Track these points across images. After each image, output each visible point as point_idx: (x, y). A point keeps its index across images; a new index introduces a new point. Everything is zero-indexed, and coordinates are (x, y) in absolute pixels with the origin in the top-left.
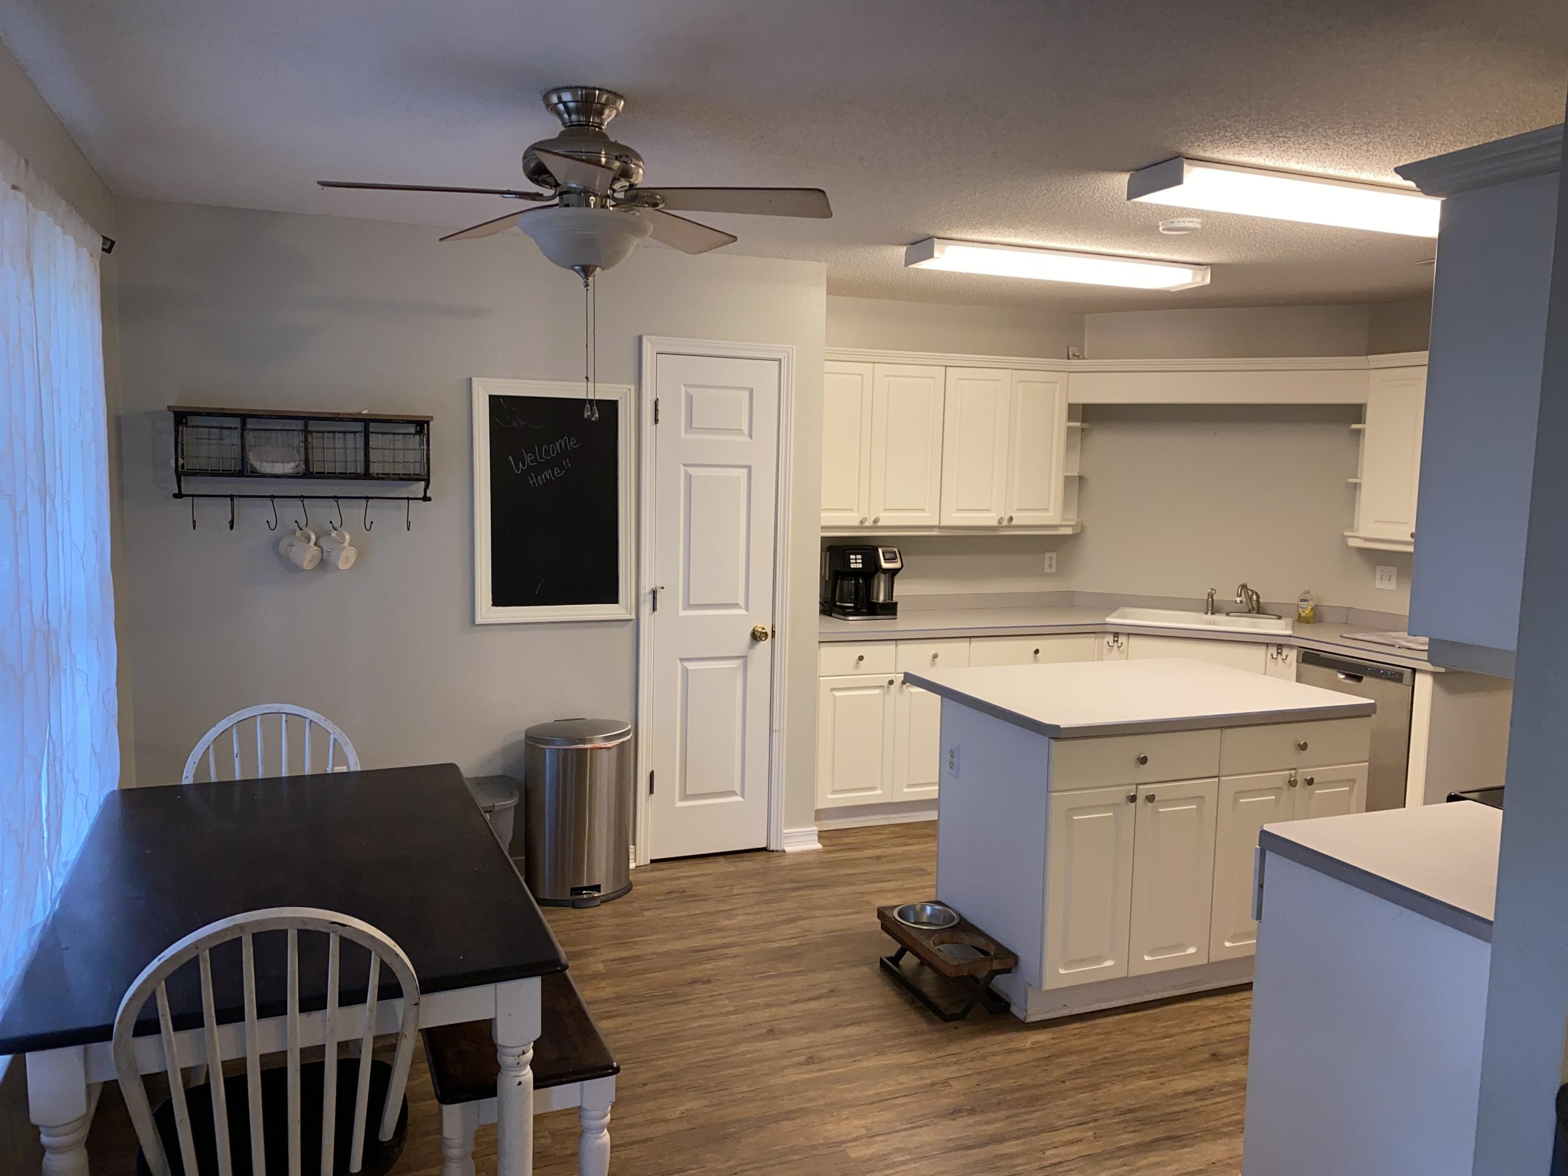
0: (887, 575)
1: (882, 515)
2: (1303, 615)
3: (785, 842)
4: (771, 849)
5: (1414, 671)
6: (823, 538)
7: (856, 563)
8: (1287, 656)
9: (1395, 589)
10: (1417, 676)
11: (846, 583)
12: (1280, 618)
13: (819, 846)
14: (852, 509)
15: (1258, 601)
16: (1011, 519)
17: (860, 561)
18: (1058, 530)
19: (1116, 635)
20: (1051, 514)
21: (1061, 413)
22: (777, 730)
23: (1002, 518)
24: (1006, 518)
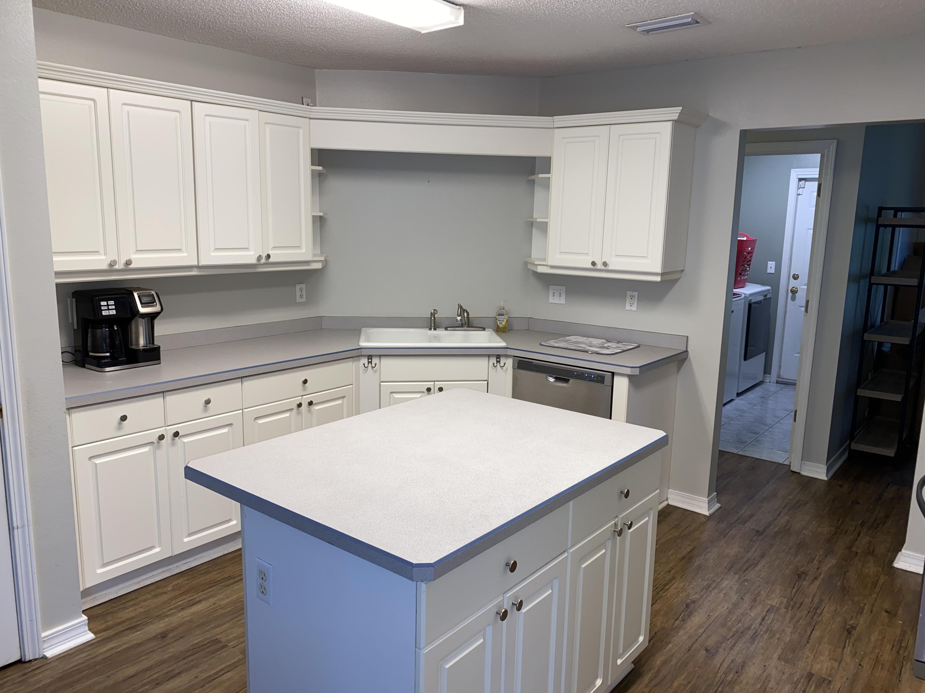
0: (146, 319)
1: (134, 257)
2: (501, 326)
3: (44, 647)
4: (27, 659)
5: (613, 374)
6: (57, 285)
7: (109, 309)
8: (505, 364)
9: (564, 303)
10: (616, 378)
11: (99, 331)
12: (484, 329)
13: (90, 636)
14: (98, 252)
15: (468, 317)
16: (268, 256)
17: (114, 307)
18: (309, 265)
19: (370, 357)
20: (304, 251)
21: (305, 158)
22: (19, 526)
23: (260, 256)
24: (264, 255)
